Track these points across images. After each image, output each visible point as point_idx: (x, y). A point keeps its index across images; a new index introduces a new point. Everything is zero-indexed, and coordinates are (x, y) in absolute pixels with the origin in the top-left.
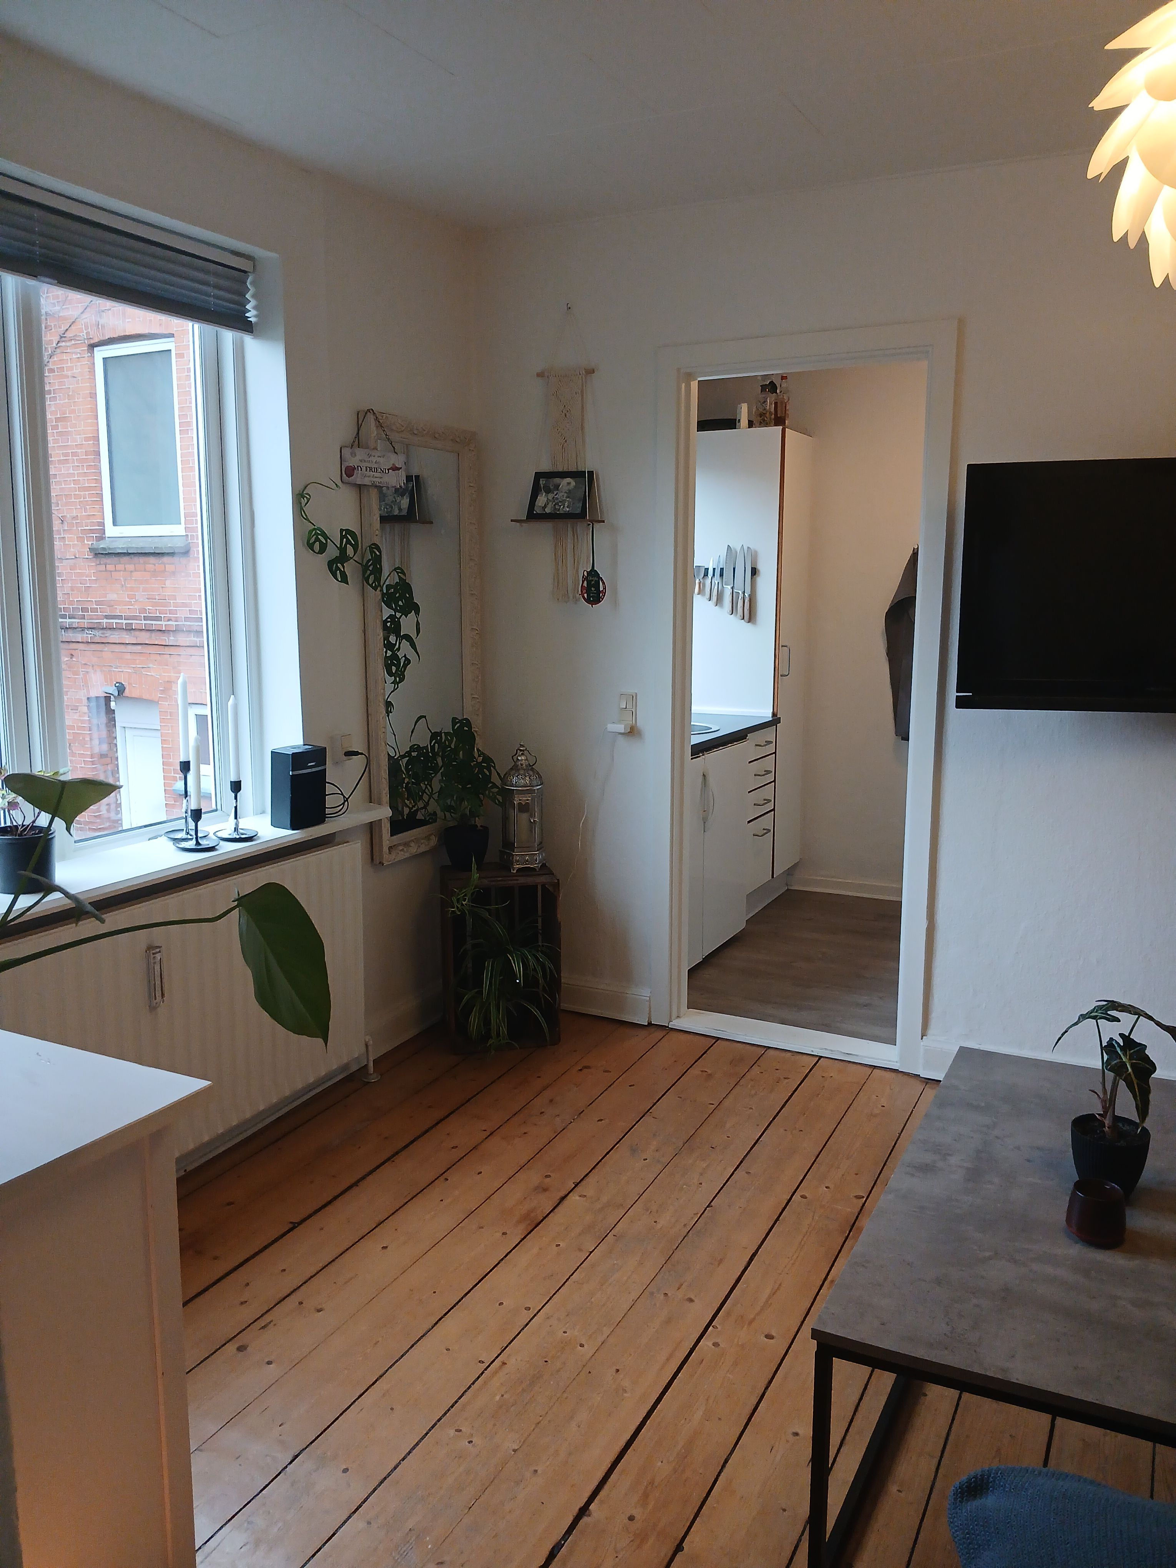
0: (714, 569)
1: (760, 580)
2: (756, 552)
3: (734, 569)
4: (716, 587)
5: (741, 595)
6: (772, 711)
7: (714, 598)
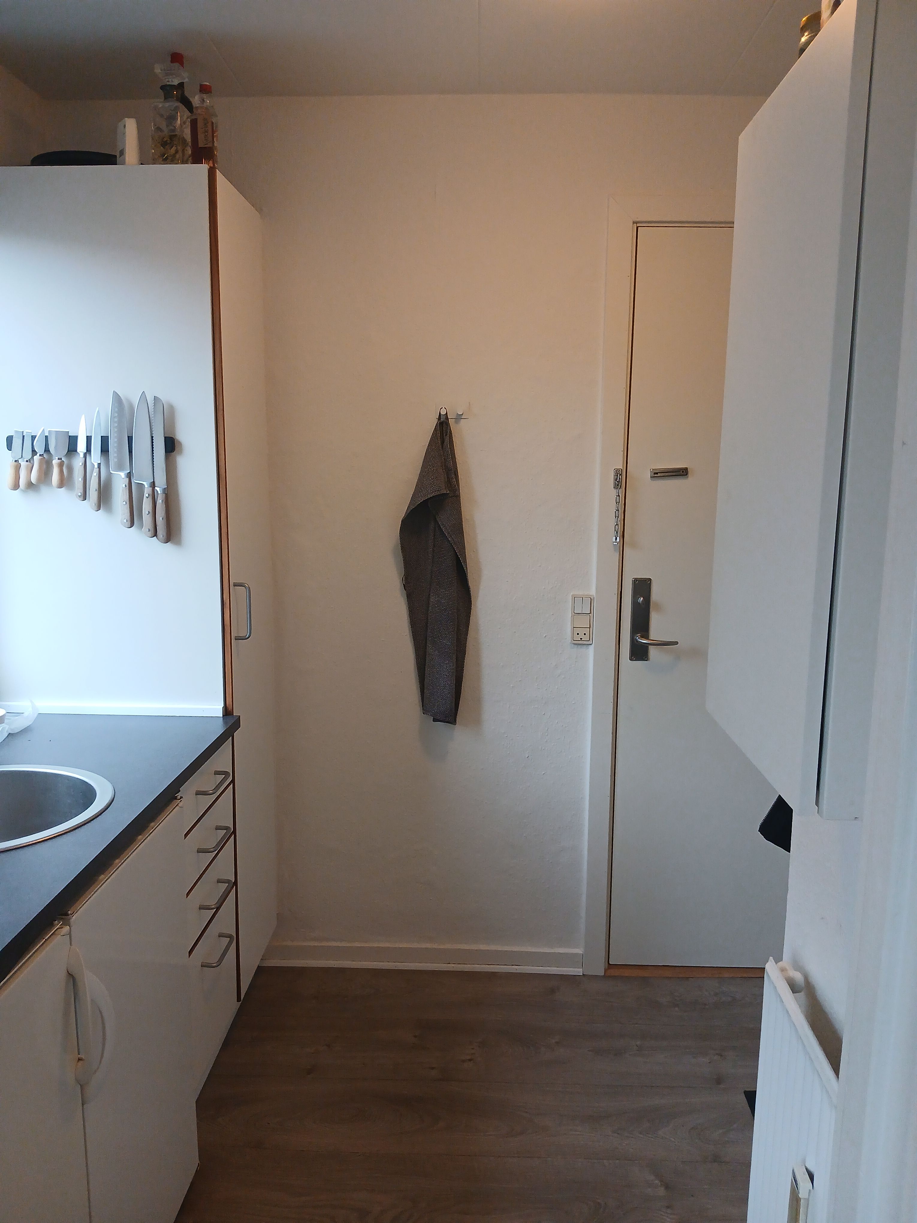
0: (89, 439)
1: (184, 463)
2: (172, 409)
3: (130, 439)
4: (95, 474)
5: (147, 490)
6: (222, 705)
7: (93, 493)
